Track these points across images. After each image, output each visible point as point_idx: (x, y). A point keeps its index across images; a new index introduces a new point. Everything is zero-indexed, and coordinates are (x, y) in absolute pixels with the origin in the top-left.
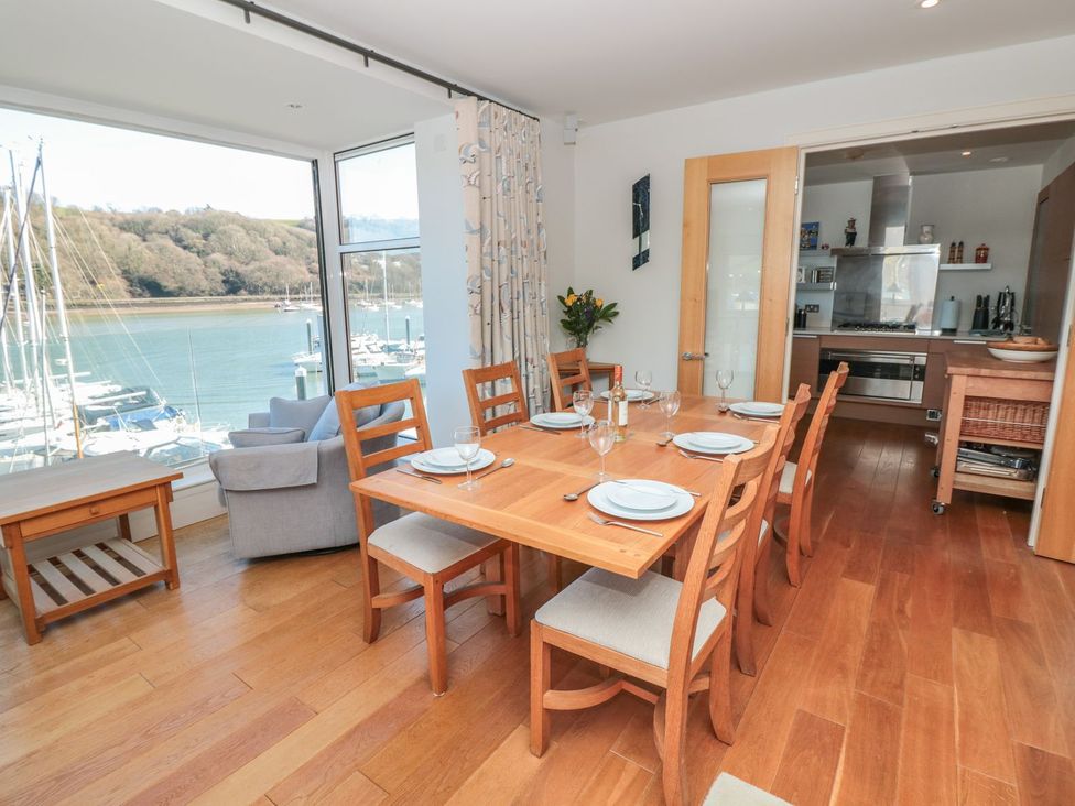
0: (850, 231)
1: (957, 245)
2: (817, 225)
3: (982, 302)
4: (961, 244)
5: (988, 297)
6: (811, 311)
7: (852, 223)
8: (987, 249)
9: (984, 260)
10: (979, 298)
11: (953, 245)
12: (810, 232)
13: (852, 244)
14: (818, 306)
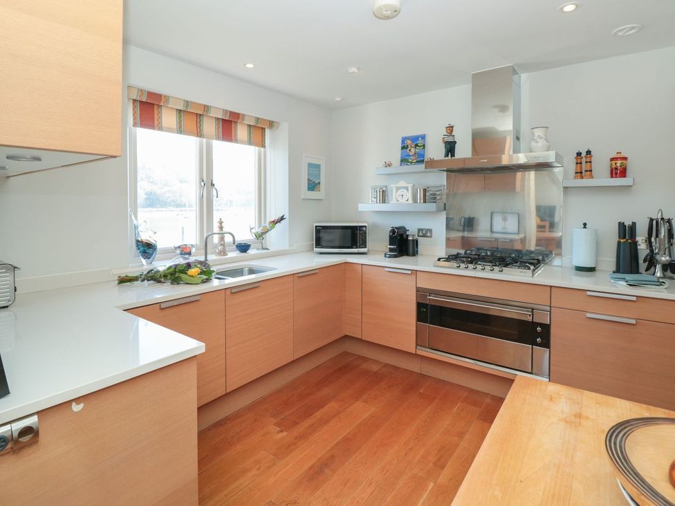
0: (450, 139)
1: (584, 154)
2: (423, 137)
3: (627, 232)
4: (589, 152)
5: (634, 224)
6: (424, 236)
7: (450, 129)
8: (625, 159)
9: (623, 173)
10: (622, 226)
11: (579, 154)
12: (416, 145)
13: (453, 155)
14: (430, 231)
